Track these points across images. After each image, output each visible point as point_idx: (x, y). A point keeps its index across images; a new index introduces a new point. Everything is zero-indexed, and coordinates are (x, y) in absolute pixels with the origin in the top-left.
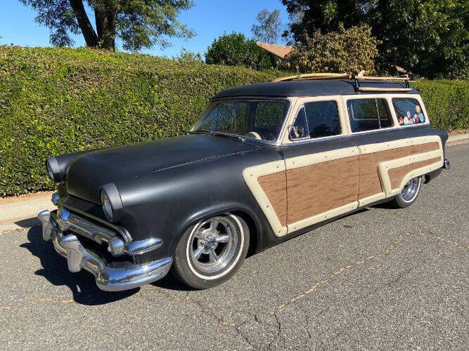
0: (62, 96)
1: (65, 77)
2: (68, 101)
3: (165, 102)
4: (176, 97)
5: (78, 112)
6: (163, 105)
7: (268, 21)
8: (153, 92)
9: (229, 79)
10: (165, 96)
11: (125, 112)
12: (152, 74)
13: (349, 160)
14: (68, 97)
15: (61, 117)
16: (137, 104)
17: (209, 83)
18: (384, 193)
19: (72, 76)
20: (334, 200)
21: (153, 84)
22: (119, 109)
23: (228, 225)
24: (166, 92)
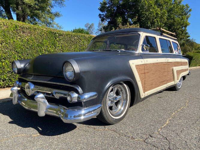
0: (12, 39)
1: (14, 30)
2: (15, 42)
3: (61, 46)
4: (66, 45)
5: (20, 47)
6: (60, 48)
7: (89, 28)
8: (56, 41)
9: (89, 39)
10: (61, 44)
11: (43, 50)
12: (55, 33)
13: (164, 64)
14: (15, 40)
15: (11, 50)
16: (49, 46)
17: (80, 40)
18: (174, 82)
19: (17, 30)
20: (160, 82)
21: (56, 37)
22: (40, 48)
23: (121, 90)
24: (62, 42)
